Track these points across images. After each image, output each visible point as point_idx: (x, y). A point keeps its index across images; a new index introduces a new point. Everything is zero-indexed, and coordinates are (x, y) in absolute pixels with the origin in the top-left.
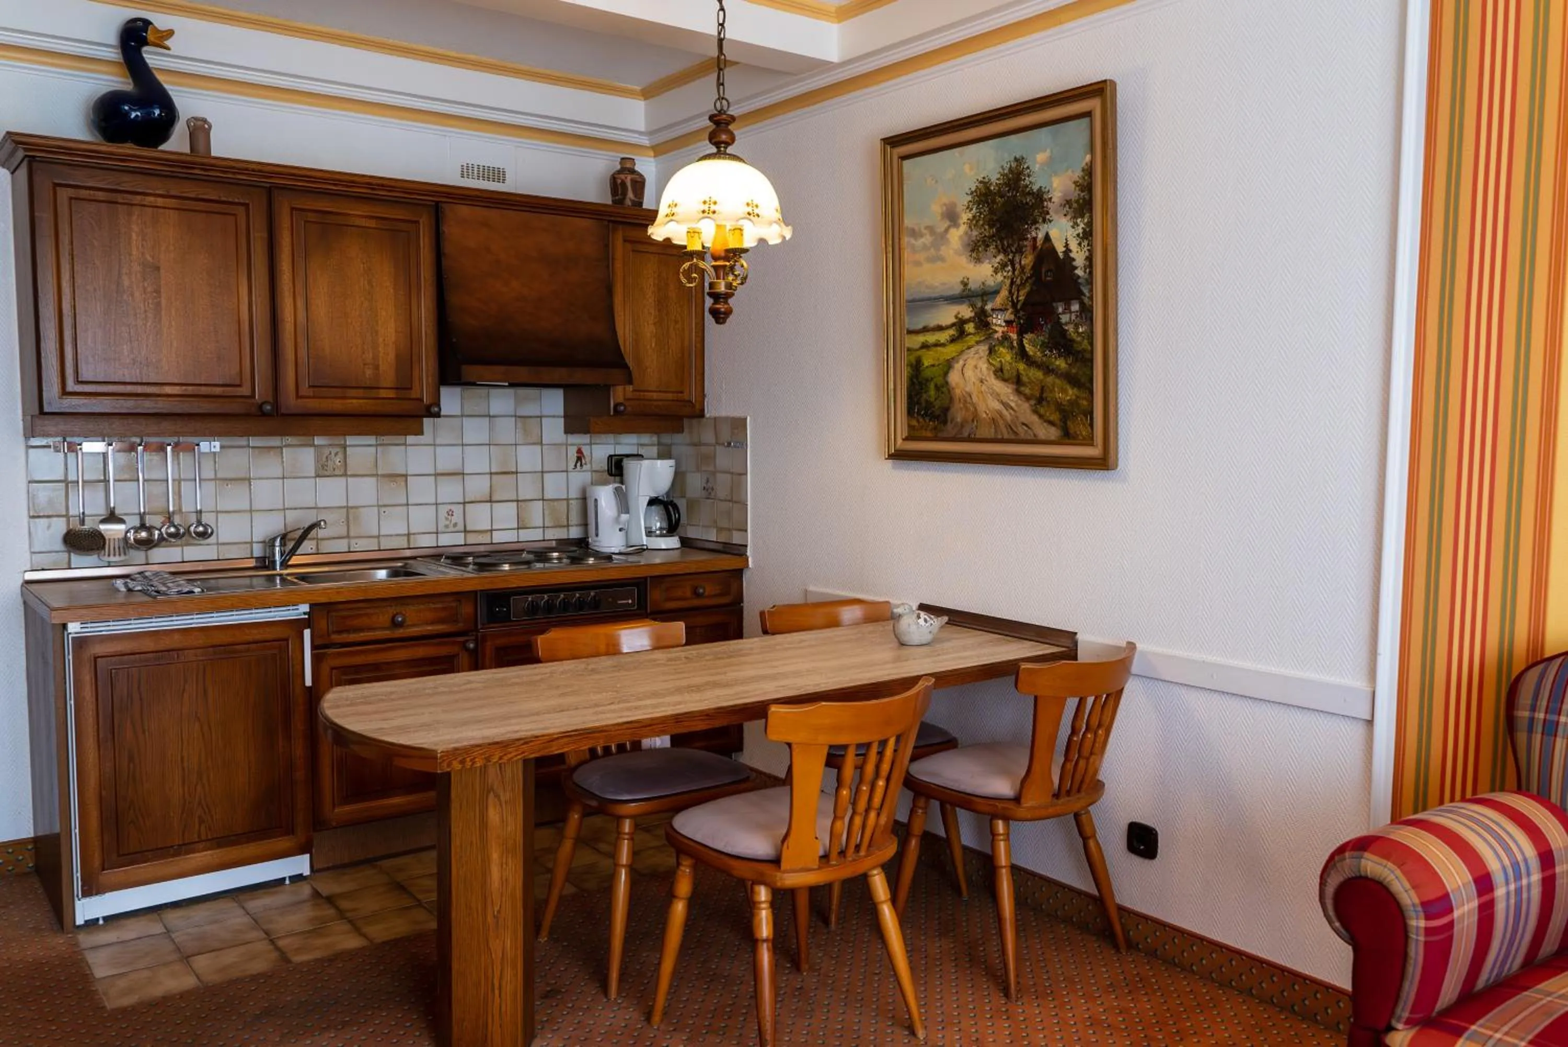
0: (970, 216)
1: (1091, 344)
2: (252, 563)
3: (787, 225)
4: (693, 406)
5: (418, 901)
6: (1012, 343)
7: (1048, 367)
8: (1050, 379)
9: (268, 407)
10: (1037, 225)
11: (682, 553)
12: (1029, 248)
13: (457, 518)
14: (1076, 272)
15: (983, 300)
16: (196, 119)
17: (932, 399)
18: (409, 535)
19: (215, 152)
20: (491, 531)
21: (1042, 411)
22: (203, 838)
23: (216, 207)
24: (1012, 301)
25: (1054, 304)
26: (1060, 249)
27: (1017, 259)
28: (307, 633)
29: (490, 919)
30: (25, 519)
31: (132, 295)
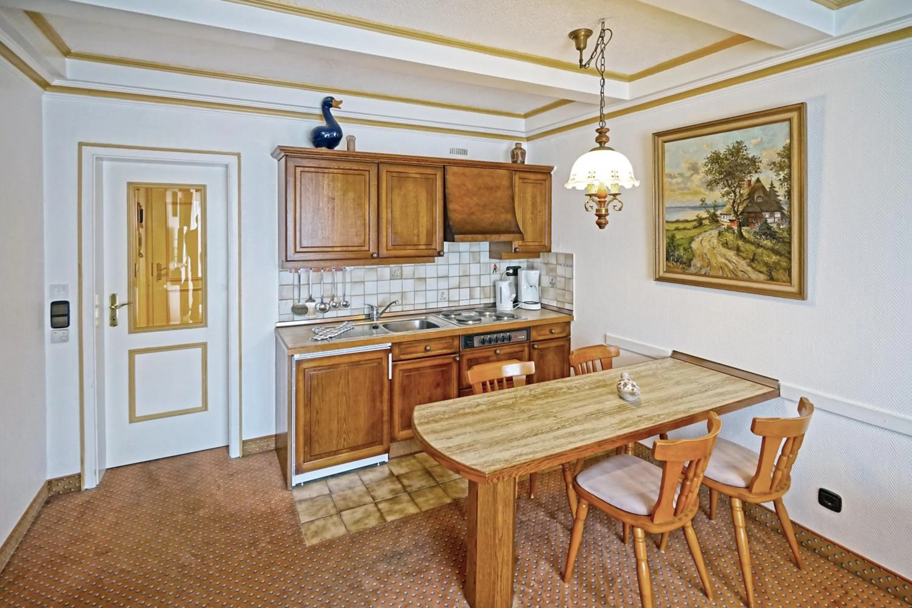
0: (707, 169)
1: (790, 234)
2: (364, 317)
3: (637, 180)
4: (547, 248)
5: (437, 482)
6: (734, 231)
7: (758, 244)
8: (760, 250)
9: (375, 255)
10: (751, 174)
11: (541, 313)
12: (745, 186)
13: (445, 295)
14: (779, 198)
15: (714, 209)
16: (350, 136)
17: (682, 254)
18: (426, 303)
19: (357, 150)
20: (459, 301)
21: (754, 265)
22: (346, 447)
23: (357, 172)
24: (734, 210)
25: (763, 213)
26: (767, 187)
27: (738, 190)
28: (390, 355)
29: (497, 541)
30: (278, 301)
31: (323, 211)
